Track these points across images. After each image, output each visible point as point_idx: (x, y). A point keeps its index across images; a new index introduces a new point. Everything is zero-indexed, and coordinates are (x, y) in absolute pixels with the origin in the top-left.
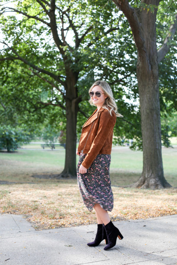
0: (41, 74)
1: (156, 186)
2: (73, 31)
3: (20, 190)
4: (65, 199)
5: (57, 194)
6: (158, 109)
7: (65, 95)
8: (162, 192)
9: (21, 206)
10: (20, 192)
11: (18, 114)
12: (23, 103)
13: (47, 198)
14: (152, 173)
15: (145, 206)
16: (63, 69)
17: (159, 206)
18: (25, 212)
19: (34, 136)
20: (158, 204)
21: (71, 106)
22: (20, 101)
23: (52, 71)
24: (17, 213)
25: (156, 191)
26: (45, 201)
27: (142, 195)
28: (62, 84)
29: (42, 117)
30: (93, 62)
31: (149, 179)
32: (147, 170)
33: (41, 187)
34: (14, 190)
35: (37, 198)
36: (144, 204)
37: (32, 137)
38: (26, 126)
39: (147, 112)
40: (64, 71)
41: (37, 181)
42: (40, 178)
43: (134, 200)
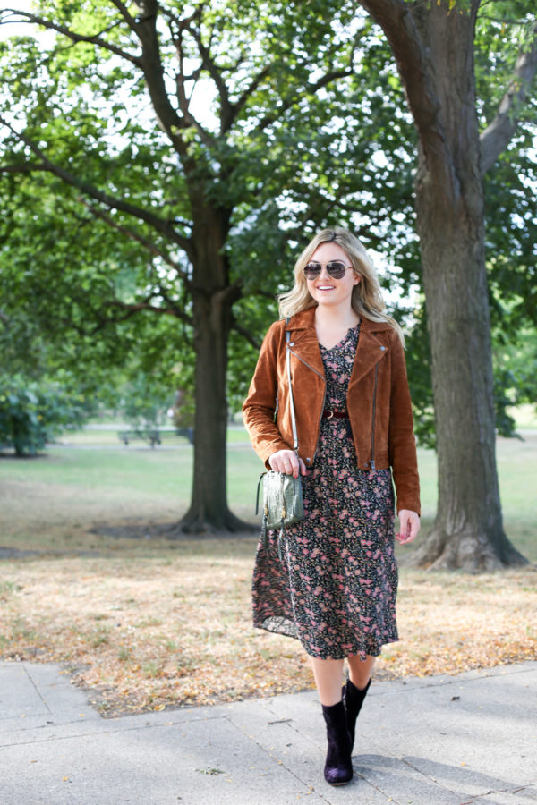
0: (117, 216)
1: (480, 563)
2: (212, 82)
3: (52, 578)
4: (195, 608)
5: (171, 592)
6: (484, 318)
7: (190, 278)
8: (503, 582)
9: (53, 634)
10: (54, 586)
11: (45, 338)
12: (62, 306)
13: (137, 605)
14: (466, 521)
15: (452, 629)
16: (183, 200)
17: (498, 629)
18: (67, 653)
19: (96, 407)
20: (492, 625)
21: (208, 313)
22: (51, 299)
23: (149, 204)
24: (41, 657)
25: (483, 577)
26: (130, 615)
27: (440, 594)
28: (182, 246)
29: (120, 349)
30: (276, 177)
31: (456, 539)
32: (450, 512)
33: (119, 569)
34: (34, 581)
35: (105, 606)
36: (448, 625)
37: (90, 410)
38: (72, 377)
39: (448, 330)
40: (186, 206)
41: (108, 546)
42: (117, 536)
43: (416, 612)
